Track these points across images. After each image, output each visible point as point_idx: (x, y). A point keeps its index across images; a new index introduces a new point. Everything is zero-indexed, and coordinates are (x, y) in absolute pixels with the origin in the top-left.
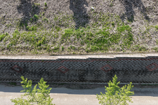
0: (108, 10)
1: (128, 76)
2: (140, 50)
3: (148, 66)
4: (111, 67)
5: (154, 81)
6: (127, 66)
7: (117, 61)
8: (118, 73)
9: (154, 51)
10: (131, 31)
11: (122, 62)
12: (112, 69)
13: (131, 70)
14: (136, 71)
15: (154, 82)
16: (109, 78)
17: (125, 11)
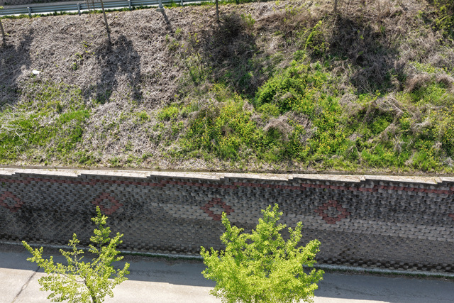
0: (65, 77)
1: (67, 227)
2: (82, 162)
3: (94, 199)
4: (17, 199)
5: (129, 243)
6: (50, 198)
7: (23, 184)
8: (39, 216)
9: (109, 165)
10: (85, 122)
11: (34, 185)
12: (21, 203)
13: (65, 210)
14: (76, 211)
15: (132, 246)
16: (25, 228)
17: (99, 81)
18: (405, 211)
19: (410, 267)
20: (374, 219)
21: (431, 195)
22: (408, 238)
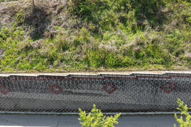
18: (30, 88)
19: (42, 111)
20: (20, 92)
21: (37, 81)
22: (36, 99)
